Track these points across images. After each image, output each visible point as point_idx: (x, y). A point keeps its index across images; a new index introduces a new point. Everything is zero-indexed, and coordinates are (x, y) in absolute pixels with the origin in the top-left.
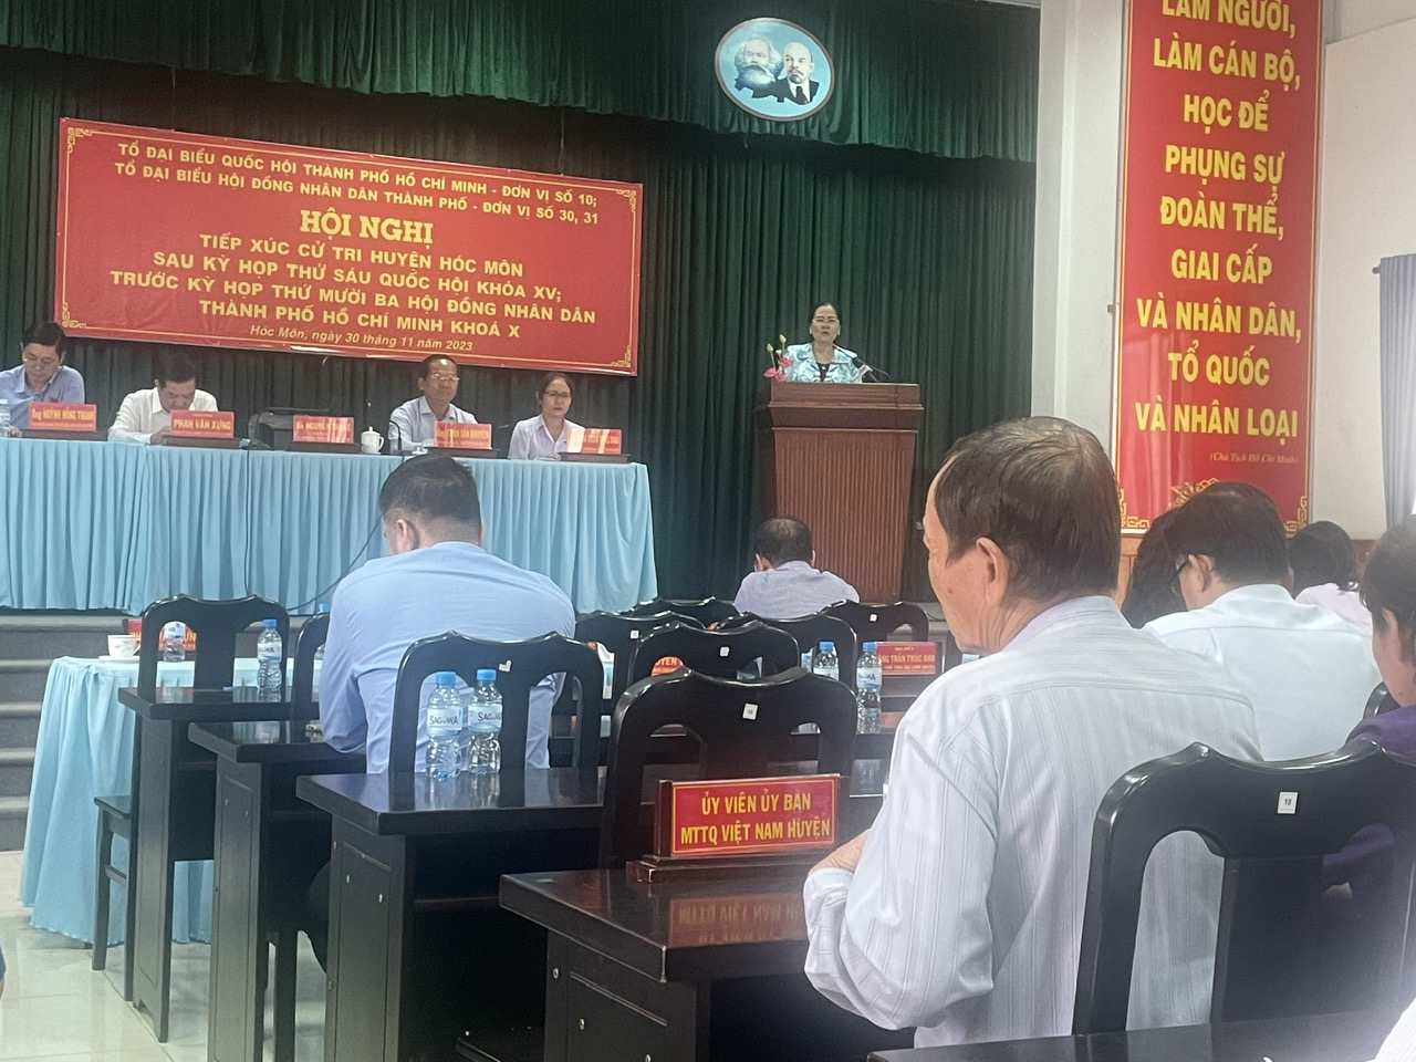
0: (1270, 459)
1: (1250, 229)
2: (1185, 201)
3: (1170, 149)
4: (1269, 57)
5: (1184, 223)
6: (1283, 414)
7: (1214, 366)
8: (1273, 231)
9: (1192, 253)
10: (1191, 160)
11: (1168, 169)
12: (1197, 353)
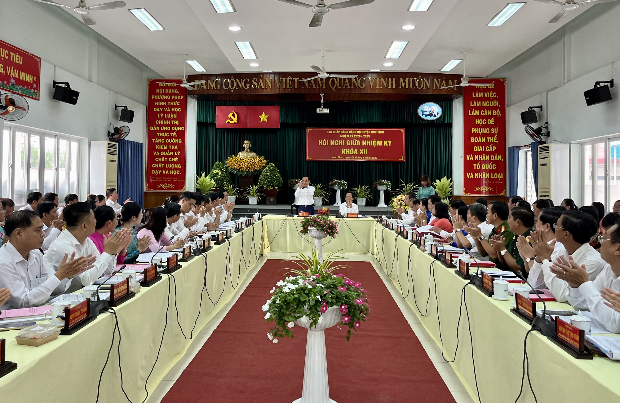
0: (497, 182)
1: (491, 142)
2: (476, 138)
3: (473, 129)
4: (494, 111)
5: (476, 142)
6: (499, 174)
7: (483, 166)
8: (496, 142)
9: (478, 147)
10: (478, 131)
11: (473, 132)
12: (480, 164)
